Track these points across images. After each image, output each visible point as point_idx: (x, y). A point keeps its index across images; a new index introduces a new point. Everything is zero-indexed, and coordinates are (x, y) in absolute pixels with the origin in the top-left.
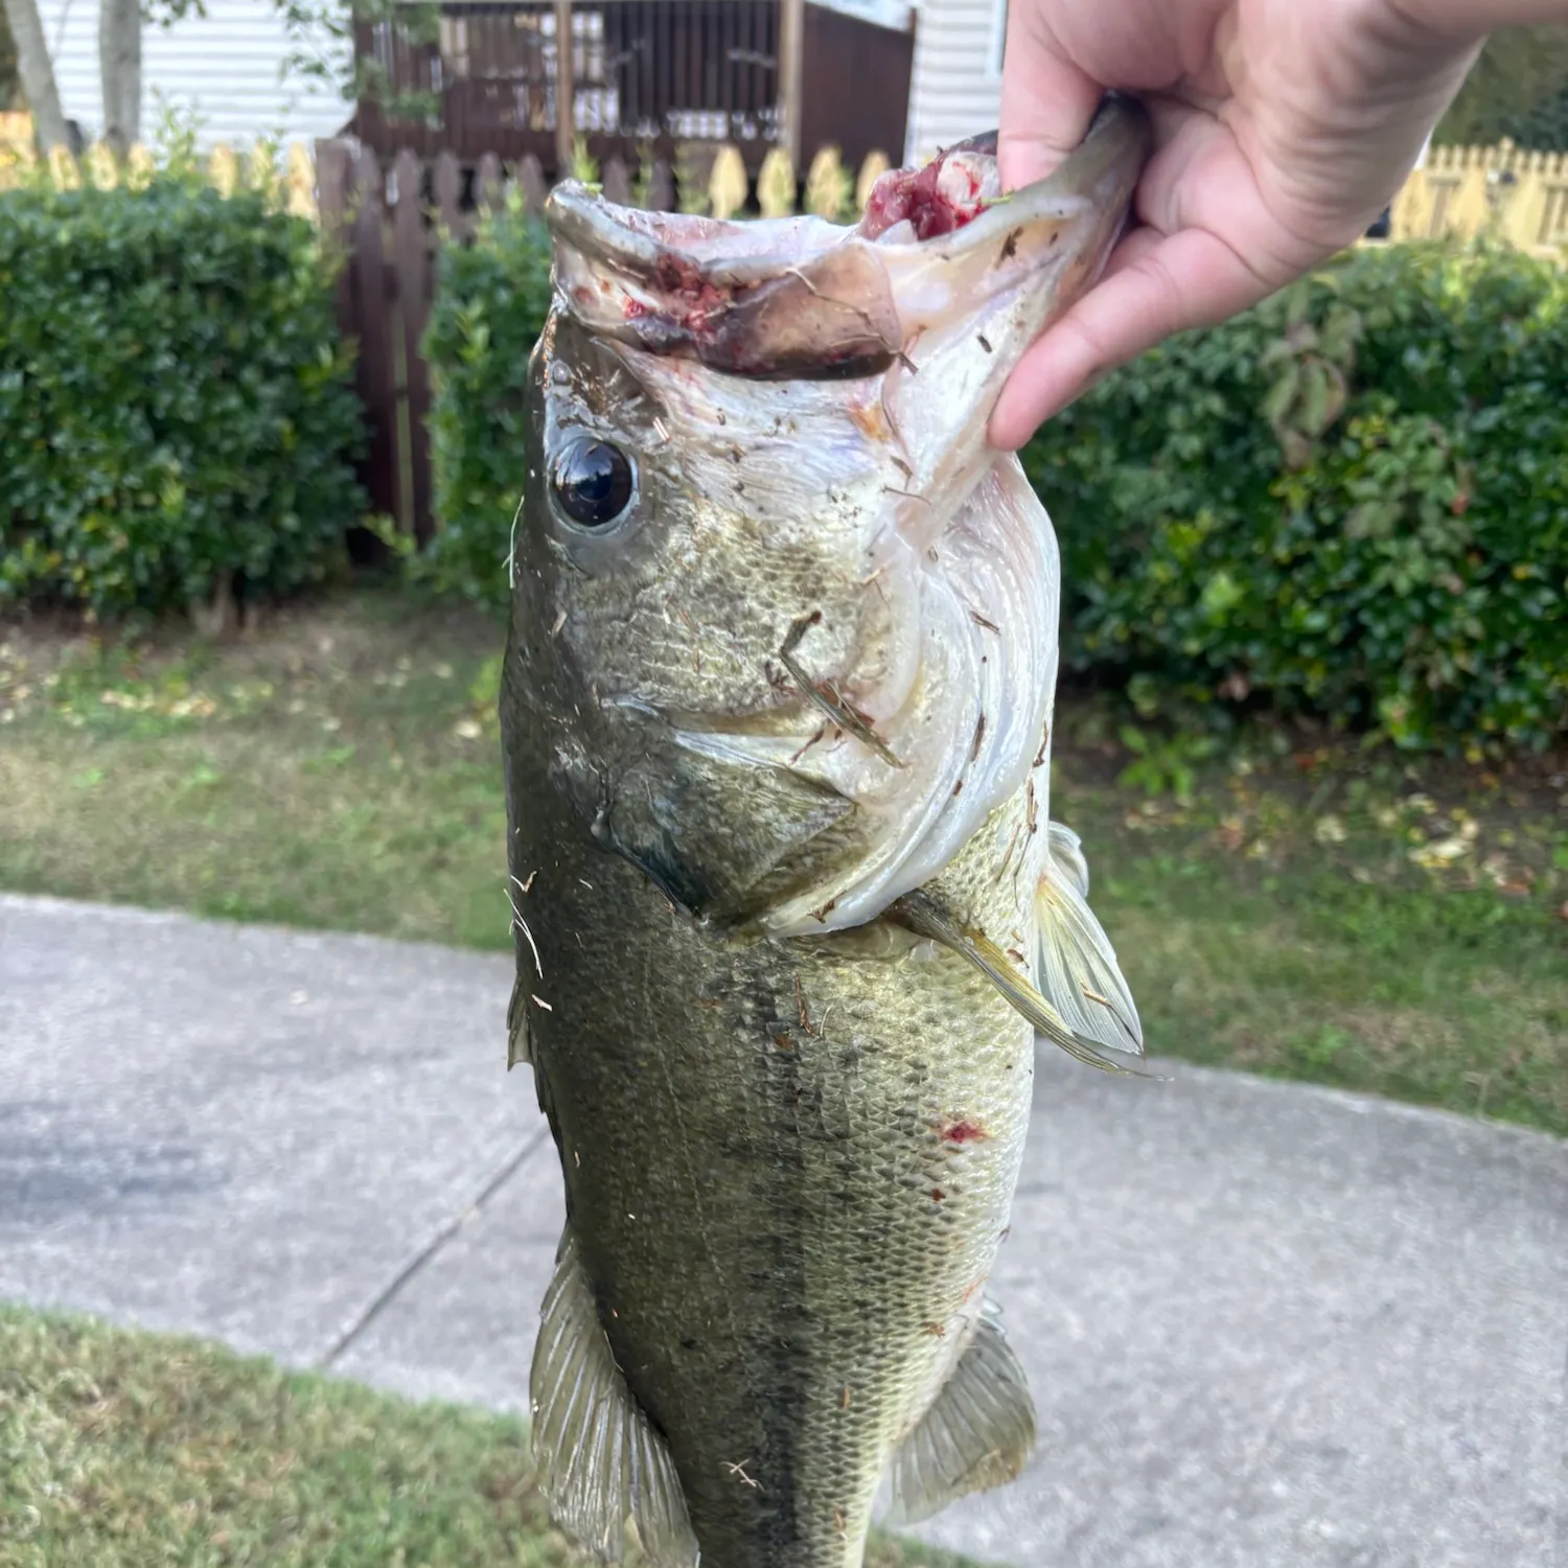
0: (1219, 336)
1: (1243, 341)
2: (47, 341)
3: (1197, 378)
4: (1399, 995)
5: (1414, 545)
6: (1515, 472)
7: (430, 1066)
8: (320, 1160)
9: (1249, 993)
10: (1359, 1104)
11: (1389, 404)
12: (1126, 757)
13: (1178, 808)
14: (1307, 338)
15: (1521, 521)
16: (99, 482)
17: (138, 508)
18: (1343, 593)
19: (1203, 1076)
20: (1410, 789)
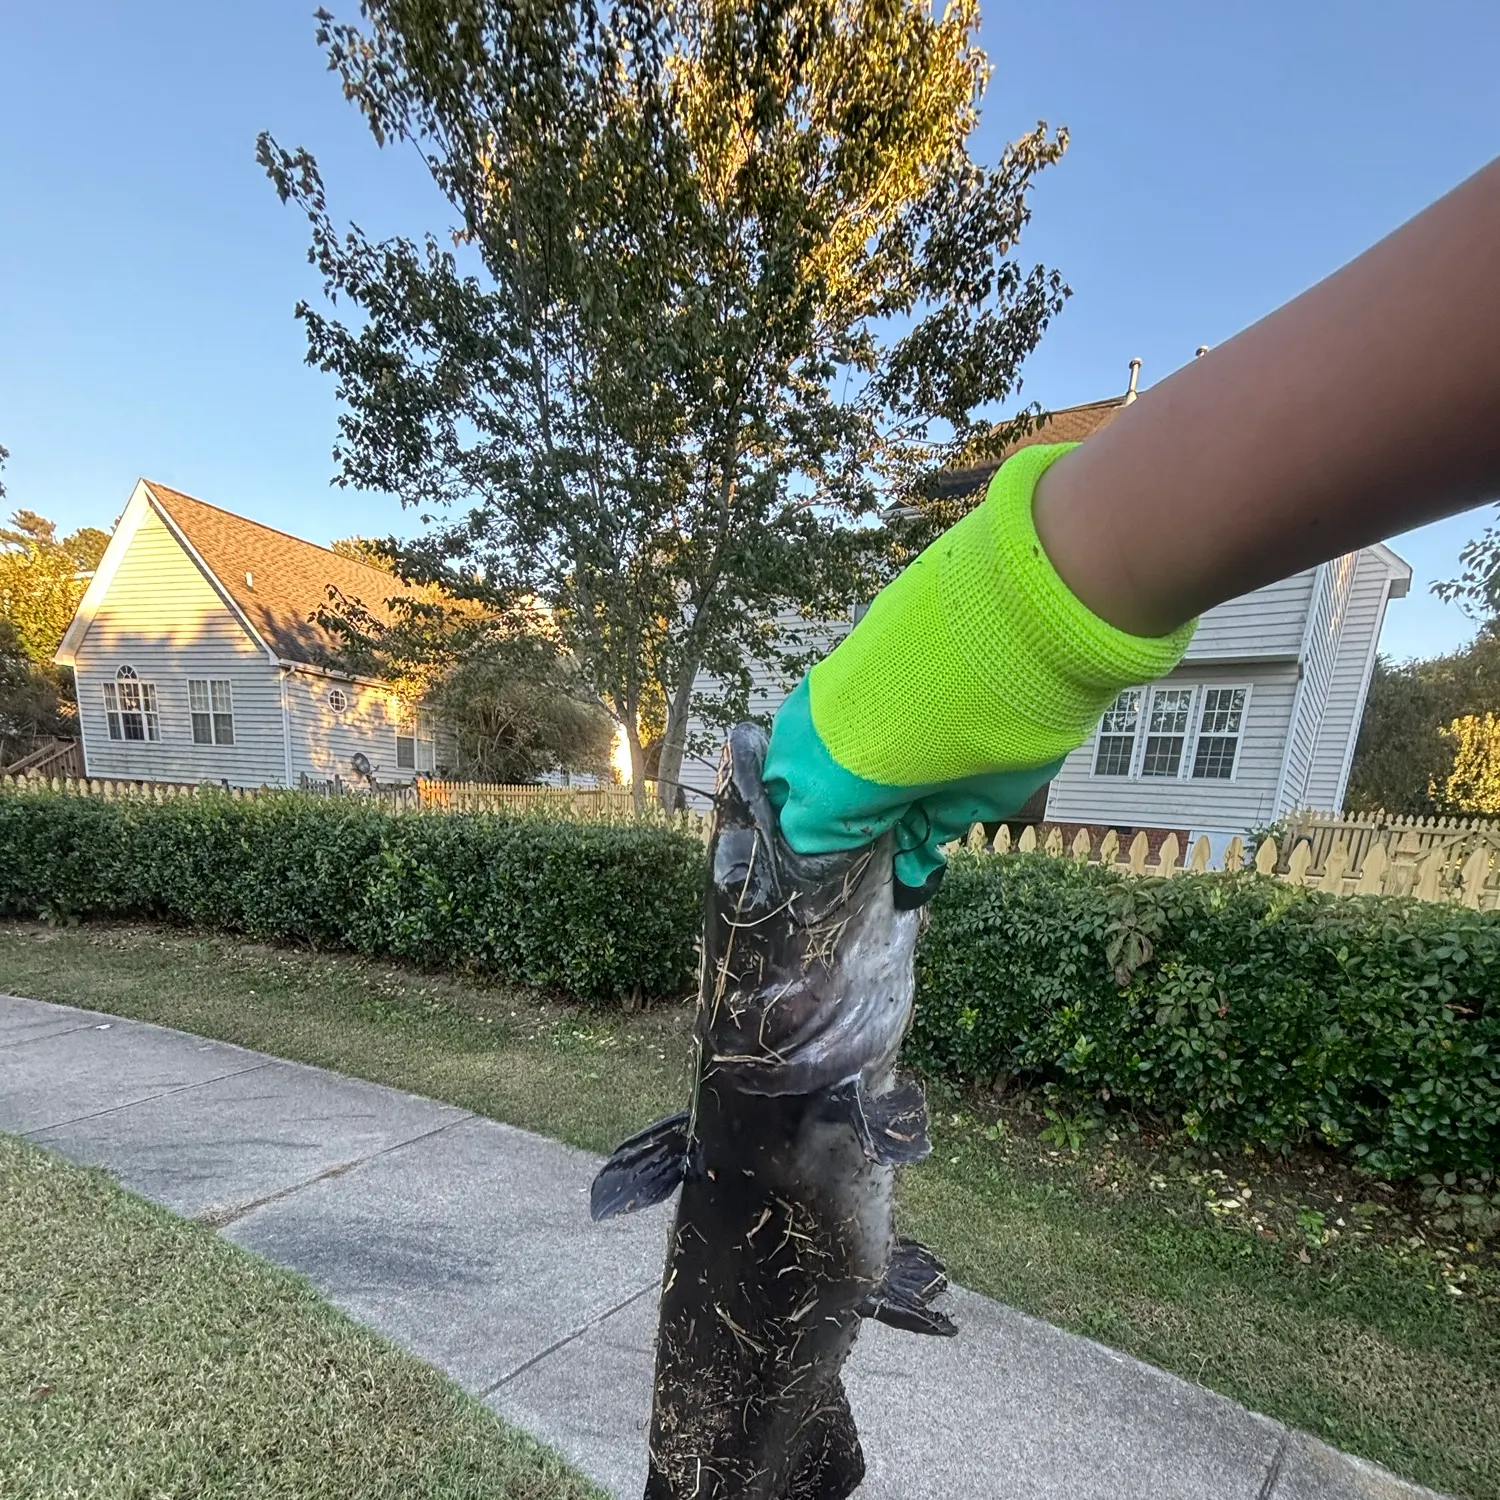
0: (1087, 918)
1: (1099, 921)
2: (571, 887)
3: (1074, 935)
4: (1164, 1292)
5: (1195, 1032)
6: (1256, 998)
7: (621, 1237)
8: (544, 1279)
9: (1070, 1274)
10: (1119, 1358)
11: (1182, 958)
12: (1046, 1124)
13: (1071, 1157)
14: (1131, 922)
15: (1259, 1026)
16: (582, 944)
17: (597, 955)
18: (1160, 1050)
19: (1029, 1321)
20: (1213, 1164)
